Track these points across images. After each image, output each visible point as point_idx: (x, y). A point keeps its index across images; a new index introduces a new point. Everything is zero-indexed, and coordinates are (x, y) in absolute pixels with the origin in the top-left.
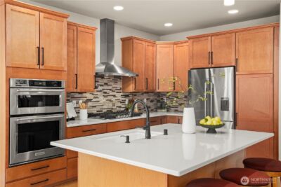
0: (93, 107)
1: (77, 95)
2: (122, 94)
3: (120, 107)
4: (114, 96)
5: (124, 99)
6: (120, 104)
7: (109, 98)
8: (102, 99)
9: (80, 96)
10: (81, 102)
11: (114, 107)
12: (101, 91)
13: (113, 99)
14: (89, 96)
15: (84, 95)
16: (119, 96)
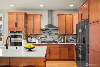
0: (45, 39)
1: (38, 35)
2: (58, 35)
3: (57, 40)
4: (54, 36)
5: (59, 37)
6: (57, 39)
7: (51, 36)
8: (48, 37)
9: (40, 36)
10: (40, 38)
11: (54, 40)
12: (48, 34)
13: (54, 37)
14: (43, 36)
15: (41, 35)
16: (56, 36)
